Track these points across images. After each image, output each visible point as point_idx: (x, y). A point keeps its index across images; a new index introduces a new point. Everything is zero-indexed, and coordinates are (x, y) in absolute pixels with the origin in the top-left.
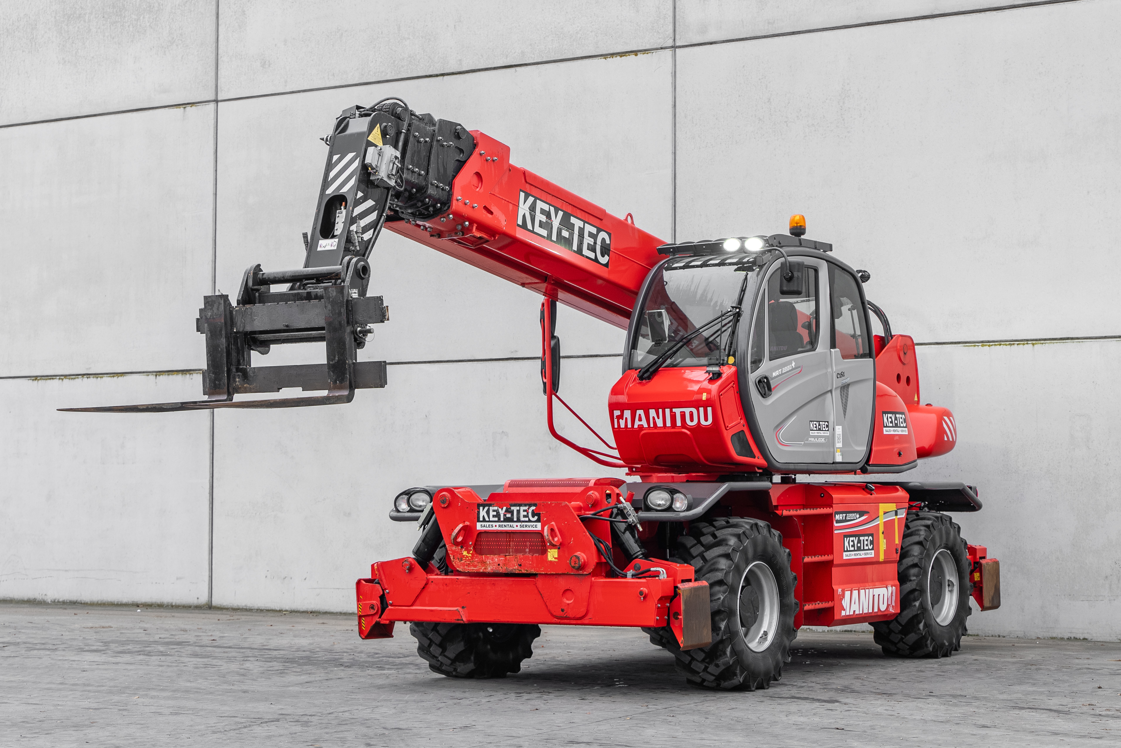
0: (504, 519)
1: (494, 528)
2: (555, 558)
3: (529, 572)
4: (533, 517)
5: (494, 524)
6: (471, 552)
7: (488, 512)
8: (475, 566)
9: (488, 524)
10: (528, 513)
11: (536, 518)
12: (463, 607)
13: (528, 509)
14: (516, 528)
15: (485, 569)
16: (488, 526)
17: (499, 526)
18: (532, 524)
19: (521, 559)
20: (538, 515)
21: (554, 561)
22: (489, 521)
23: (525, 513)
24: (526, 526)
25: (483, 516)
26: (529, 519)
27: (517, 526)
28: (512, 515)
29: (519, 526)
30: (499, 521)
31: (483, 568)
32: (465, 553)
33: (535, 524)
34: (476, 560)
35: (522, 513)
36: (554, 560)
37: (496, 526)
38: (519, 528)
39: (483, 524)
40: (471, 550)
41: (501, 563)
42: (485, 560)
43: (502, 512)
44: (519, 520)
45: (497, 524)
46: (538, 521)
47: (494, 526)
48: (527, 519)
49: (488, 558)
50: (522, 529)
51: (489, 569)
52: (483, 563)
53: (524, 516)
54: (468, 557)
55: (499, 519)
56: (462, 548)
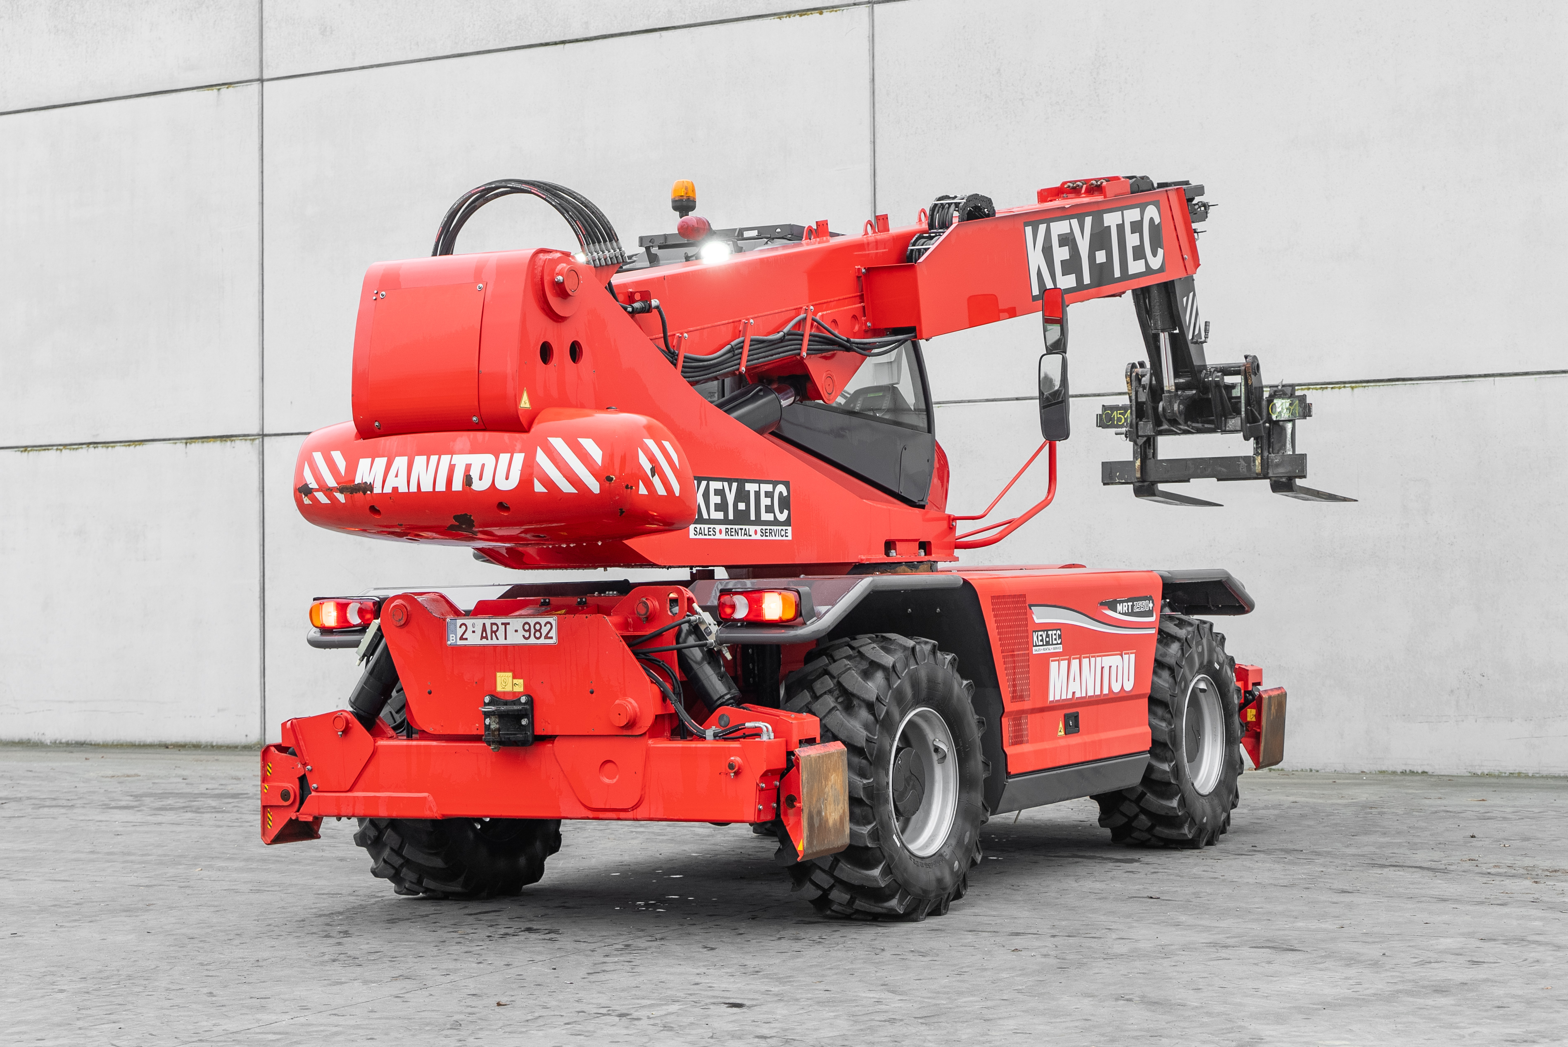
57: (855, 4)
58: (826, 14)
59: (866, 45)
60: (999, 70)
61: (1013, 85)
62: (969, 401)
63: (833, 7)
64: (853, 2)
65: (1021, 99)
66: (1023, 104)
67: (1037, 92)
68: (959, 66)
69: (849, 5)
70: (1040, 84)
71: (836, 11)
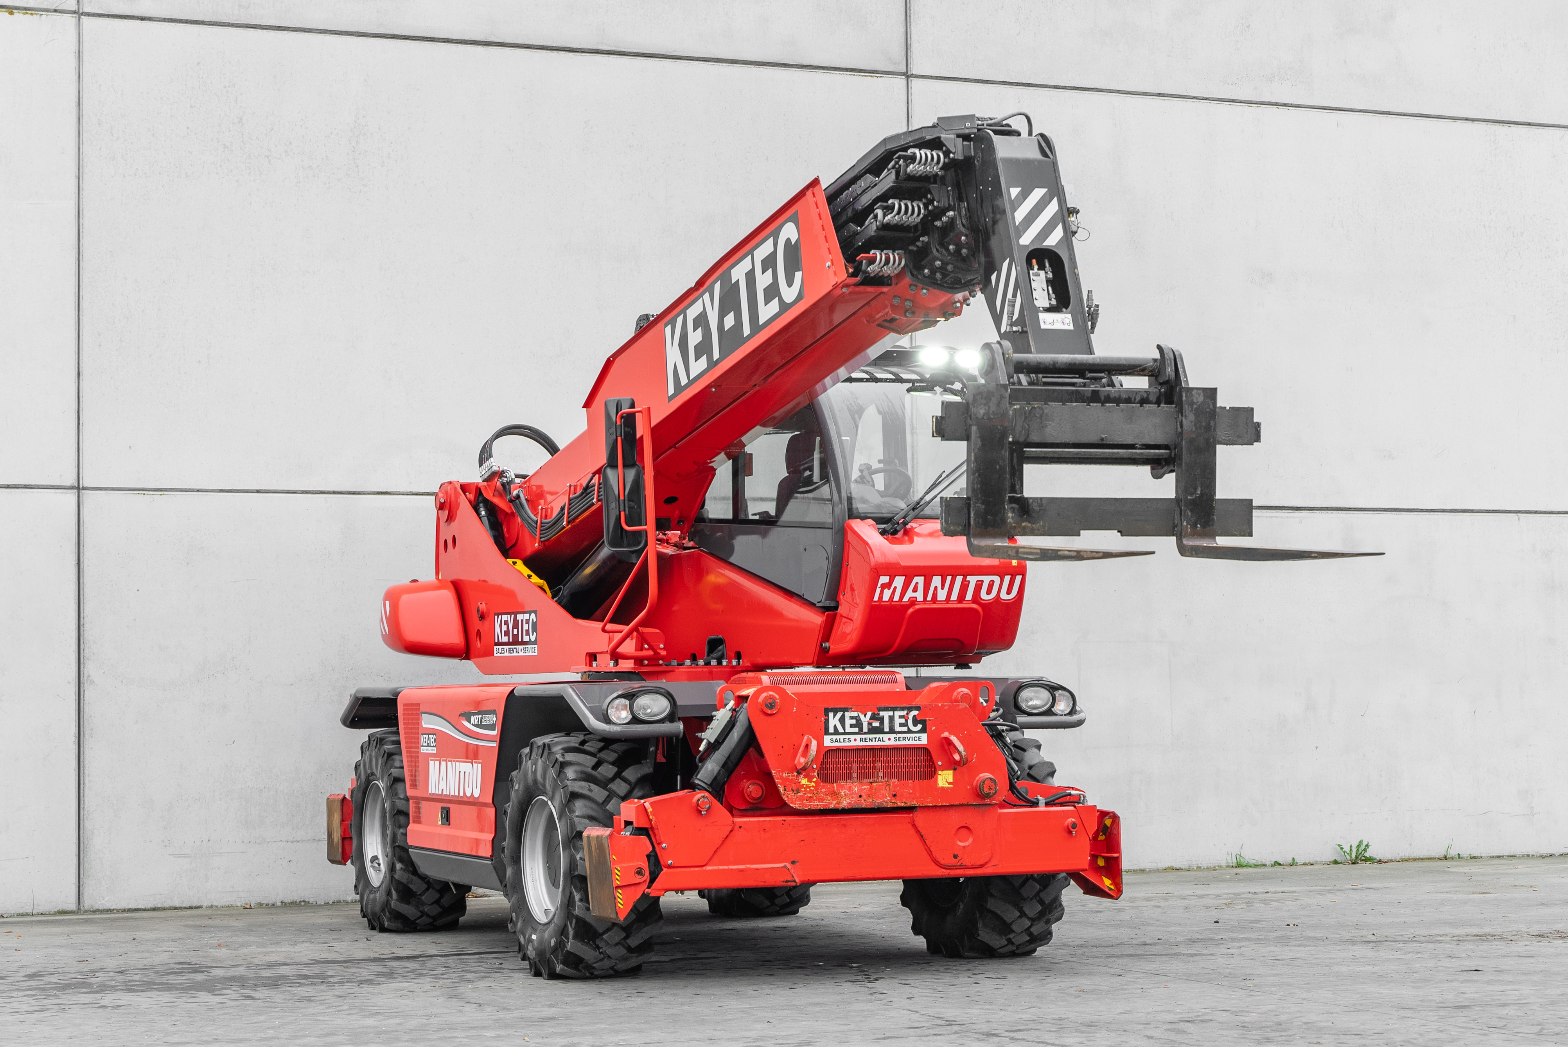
0: (869, 729)
1: (853, 743)
2: (950, 783)
3: (909, 804)
4: (915, 725)
5: (852, 737)
6: (815, 780)
7: (842, 720)
8: (822, 800)
9: (842, 737)
10: (906, 721)
11: (920, 727)
12: (793, 863)
13: (907, 714)
14: (887, 743)
15: (837, 803)
16: (842, 740)
17: (861, 740)
18: (913, 735)
19: (895, 787)
20: (923, 722)
21: (948, 788)
22: (845, 733)
23: (903, 721)
24: (904, 739)
25: (835, 726)
26: (908, 728)
27: (889, 739)
28: (882, 722)
29: (892, 739)
30: (861, 732)
31: (834, 802)
32: (804, 781)
33: (918, 735)
34: (823, 790)
35: (898, 721)
36: (947, 785)
37: (855, 740)
38: (892, 743)
39: (834, 737)
40: (814, 777)
41: (863, 794)
42: (838, 789)
43: (865, 720)
44: (892, 731)
45: (858, 737)
46: (923, 730)
47: (852, 739)
48: (905, 729)
49: (842, 787)
50: (898, 743)
51: (845, 804)
52: (835, 795)
53: (901, 725)
54: (809, 787)
55: (861, 729)
56: (799, 773)
57: (56, 11)
58: (18, 15)
59: (73, 62)
60: (241, 119)
61: (257, 138)
62: (198, 491)
63: (26, 9)
64: (54, 8)
65: (268, 157)
66: (269, 162)
67: (286, 152)
68: (191, 107)
69: (47, 10)
70: (291, 143)
71: (32, 14)
